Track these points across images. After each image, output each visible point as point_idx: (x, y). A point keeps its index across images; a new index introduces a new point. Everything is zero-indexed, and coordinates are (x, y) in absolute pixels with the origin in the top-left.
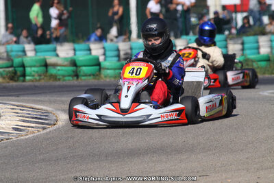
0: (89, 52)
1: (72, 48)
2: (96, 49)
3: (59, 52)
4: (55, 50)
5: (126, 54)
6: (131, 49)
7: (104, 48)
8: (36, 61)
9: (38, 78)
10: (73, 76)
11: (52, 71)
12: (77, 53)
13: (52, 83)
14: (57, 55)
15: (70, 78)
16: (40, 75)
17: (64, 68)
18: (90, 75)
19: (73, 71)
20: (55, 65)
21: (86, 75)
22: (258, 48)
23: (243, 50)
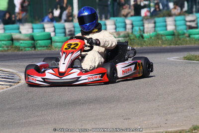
0: (43, 30)
1: (31, 27)
2: (49, 28)
3: (21, 30)
4: (19, 29)
5: (71, 31)
6: (74, 27)
7: (54, 27)
8: (5, 37)
9: (6, 49)
10: (31, 48)
11: (16, 44)
12: (35, 30)
13: (16, 52)
14: (20, 33)
15: (30, 49)
16: (7, 47)
17: (25, 42)
18: (44, 47)
19: (32, 44)
20: (18, 40)
21: (41, 47)
22: (166, 26)
23: (155, 27)
